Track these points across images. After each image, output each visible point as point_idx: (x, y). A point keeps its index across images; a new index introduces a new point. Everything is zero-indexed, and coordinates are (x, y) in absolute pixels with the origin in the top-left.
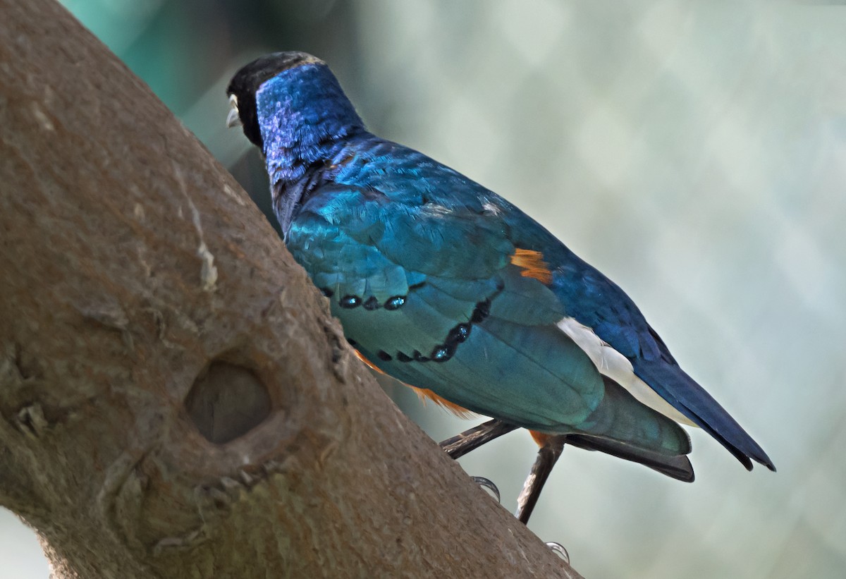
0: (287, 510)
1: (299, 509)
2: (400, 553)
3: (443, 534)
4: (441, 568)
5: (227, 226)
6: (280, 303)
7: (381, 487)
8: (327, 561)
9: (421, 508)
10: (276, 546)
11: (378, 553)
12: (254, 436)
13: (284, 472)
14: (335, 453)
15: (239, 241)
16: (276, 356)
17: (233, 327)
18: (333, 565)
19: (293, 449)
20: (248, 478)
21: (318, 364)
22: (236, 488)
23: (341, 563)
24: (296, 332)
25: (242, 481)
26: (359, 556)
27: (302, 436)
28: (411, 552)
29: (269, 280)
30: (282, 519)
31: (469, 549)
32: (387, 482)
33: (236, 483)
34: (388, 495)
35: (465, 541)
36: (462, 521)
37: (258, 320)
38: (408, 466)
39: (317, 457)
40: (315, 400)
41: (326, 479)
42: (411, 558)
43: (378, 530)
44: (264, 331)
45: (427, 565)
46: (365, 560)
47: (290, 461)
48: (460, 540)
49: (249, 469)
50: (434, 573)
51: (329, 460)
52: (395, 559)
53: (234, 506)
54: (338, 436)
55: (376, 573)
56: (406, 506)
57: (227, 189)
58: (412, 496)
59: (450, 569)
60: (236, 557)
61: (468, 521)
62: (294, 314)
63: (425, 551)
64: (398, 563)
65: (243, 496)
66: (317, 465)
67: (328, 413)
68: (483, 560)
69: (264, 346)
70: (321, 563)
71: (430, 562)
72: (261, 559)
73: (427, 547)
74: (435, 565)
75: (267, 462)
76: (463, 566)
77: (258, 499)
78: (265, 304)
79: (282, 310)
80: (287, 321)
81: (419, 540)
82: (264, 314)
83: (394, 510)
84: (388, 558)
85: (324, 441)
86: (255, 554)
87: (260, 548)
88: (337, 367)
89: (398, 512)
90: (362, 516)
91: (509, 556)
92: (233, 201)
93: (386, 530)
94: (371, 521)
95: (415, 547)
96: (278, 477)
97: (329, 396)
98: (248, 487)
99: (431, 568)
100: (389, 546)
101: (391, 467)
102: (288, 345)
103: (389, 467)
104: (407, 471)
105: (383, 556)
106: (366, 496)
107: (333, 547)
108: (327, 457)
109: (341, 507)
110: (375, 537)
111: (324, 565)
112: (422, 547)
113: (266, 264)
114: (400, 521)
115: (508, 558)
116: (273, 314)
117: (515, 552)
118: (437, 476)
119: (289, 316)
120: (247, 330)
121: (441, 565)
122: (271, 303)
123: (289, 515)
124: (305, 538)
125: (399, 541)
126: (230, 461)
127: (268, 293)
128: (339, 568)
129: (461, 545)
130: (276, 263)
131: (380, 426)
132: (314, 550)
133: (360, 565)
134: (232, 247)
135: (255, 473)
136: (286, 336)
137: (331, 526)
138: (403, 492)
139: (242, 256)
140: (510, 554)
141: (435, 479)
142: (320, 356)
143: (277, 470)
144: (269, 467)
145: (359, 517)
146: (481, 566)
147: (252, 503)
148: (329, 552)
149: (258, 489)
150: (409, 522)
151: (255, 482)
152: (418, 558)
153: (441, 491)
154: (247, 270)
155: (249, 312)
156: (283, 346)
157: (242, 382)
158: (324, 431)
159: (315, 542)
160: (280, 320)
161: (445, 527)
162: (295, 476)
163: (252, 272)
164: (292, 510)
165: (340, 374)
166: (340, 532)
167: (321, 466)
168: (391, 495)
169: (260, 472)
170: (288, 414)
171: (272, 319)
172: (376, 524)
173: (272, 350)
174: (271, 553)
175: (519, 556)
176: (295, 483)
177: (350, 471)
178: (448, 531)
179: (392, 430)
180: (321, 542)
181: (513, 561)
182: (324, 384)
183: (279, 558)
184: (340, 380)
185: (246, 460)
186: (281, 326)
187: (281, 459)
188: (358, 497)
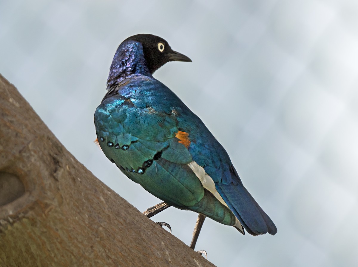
0: (32, 234)
1: (38, 233)
2: (92, 252)
3: (119, 244)
4: (116, 259)
5: (7, 115)
6: (28, 147)
7: (83, 224)
8: (55, 255)
9: (106, 234)
10: (30, 248)
11: (81, 252)
12: (15, 203)
13: (28, 218)
14: (52, 210)
15: (12, 122)
16: (25, 169)
17: (7, 157)
18: (59, 257)
19: (32, 208)
20: (11, 220)
21: (45, 173)
22: (6, 224)
23: (63, 256)
24: (35, 160)
25: (8, 221)
26: (72, 253)
27: (36, 203)
28: (100, 252)
29: (25, 138)
30: (31, 237)
31: (133, 251)
32: (87, 223)
33: (6, 222)
34: (87, 228)
35: (131, 247)
36: (132, 239)
37: (17, 155)
38: (100, 216)
39: (44, 212)
40: (43, 189)
41: (50, 221)
42: (99, 254)
43: (82, 243)
44: (21, 159)
45: (108, 257)
46: (75, 254)
47: (30, 213)
48: (129, 247)
49: (11, 217)
50: (113, 261)
51: (50, 213)
52: (90, 255)
53: (6, 232)
54: (55, 203)
55: (81, 260)
56: (97, 232)
57: (11, 100)
58: (101, 229)
59: (121, 259)
60: (14, 253)
61: (135, 239)
62: (35, 152)
63: (107, 251)
64: (92, 256)
65: (9, 228)
66: (43, 215)
67: (49, 193)
68: (141, 255)
69: (21, 165)
70: (53, 255)
71: (110, 256)
72: (24, 254)
73: (109, 250)
74: (113, 257)
75: (19, 214)
76: (128, 258)
77: (17, 229)
78: (21, 148)
79: (29, 150)
80: (31, 155)
81: (104, 247)
82: (20, 152)
83: (90, 235)
84: (87, 254)
85: (47, 205)
86: (22, 252)
87: (23, 249)
88: (55, 174)
89: (92, 235)
90: (72, 237)
91: (158, 254)
92: (13, 105)
93: (85, 242)
94: (77, 239)
95: (101, 249)
96: (24, 220)
97: (50, 187)
98: (12, 224)
99: (111, 258)
100: (87, 249)
101: (90, 216)
102: (31, 165)
103: (88, 216)
104: (99, 218)
105: (84, 253)
106: (74, 228)
107: (58, 249)
108: (49, 212)
109: (60, 232)
110: (80, 245)
111: (54, 257)
112: (106, 250)
113: (25, 131)
114: (93, 239)
115: (157, 255)
116: (25, 152)
117: (162, 252)
118: (121, 220)
119: (32, 153)
120: (12, 159)
121: (117, 257)
122: (24, 148)
123: (34, 236)
124: (43, 245)
125: (92, 247)
126: (4, 213)
127: (23, 143)
128: (62, 258)
129: (128, 249)
130: (29, 131)
131: (88, 199)
132: (48, 250)
133: (73, 257)
134: (8, 124)
135: (15, 218)
136: (31, 161)
137: (55, 240)
138: (96, 227)
139: (12, 128)
140: (159, 253)
141: (118, 221)
142: (47, 170)
143: (24, 217)
144: (20, 216)
145: (70, 237)
146: (139, 258)
147: (14, 230)
148: (56, 251)
149: (16, 225)
150: (98, 239)
151: (14, 222)
152: (104, 254)
153: (122, 226)
154: (15, 134)
155: (14, 151)
156: (29, 165)
157: (13, 180)
158: (47, 201)
159: (48, 246)
160: (28, 154)
161: (120, 241)
162: (33, 219)
163: (17, 135)
164: (35, 234)
165: (56, 177)
166: (60, 243)
167: (45, 215)
168: (88, 227)
169: (16, 218)
170: (31, 194)
171: (24, 154)
172: (80, 240)
173: (24, 167)
174: (28, 251)
175: (164, 254)
176: (33, 223)
177: (64, 218)
178: (122, 243)
179: (95, 200)
180: (51, 247)
181: (160, 256)
182: (48, 182)
183: (32, 254)
184: (56, 180)
185: (11, 213)
186: (28, 157)
187: (26, 212)
188: (70, 229)
